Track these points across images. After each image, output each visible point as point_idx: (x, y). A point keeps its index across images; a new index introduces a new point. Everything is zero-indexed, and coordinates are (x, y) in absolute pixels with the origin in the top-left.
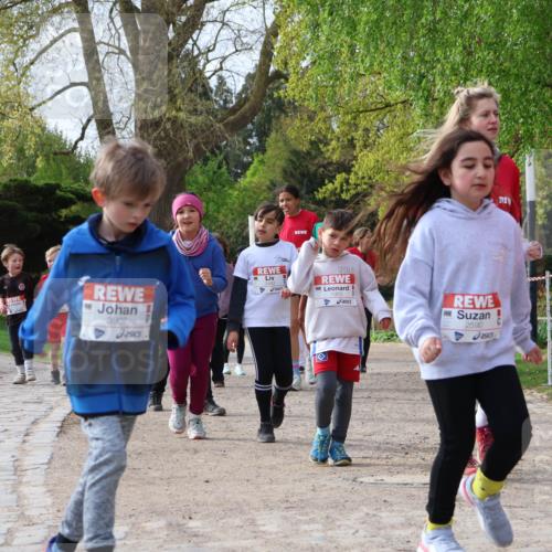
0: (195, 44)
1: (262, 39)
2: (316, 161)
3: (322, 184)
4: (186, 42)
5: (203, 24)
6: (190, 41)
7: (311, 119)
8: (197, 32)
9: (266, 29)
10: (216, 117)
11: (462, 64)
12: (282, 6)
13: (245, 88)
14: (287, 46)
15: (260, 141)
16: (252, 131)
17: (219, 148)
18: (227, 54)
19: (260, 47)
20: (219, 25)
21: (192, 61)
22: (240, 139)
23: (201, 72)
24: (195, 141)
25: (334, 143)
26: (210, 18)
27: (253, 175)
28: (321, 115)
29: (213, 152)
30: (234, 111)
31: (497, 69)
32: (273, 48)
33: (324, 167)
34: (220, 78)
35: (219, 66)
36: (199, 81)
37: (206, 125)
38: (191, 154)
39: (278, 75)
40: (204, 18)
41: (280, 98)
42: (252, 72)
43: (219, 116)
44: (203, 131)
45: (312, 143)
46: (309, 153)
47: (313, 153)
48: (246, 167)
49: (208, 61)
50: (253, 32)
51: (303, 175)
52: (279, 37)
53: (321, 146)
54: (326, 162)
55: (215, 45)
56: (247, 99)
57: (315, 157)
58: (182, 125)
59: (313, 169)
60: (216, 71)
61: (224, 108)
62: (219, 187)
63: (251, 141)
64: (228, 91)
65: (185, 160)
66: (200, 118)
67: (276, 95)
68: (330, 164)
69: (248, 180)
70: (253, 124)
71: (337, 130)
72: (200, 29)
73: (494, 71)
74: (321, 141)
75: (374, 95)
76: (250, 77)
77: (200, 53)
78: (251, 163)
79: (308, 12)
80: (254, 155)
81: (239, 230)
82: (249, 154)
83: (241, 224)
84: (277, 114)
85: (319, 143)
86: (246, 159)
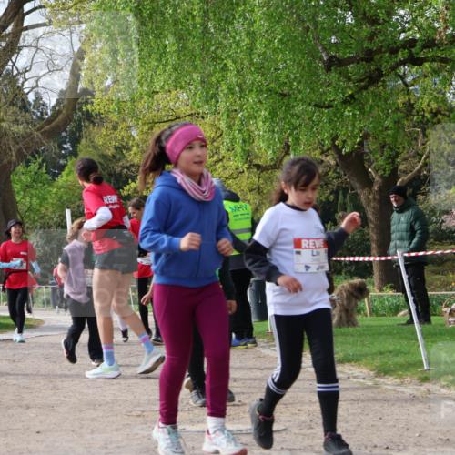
0: (14, 65)
1: (71, 62)
2: (121, 164)
3: (126, 183)
4: (6, 63)
5: (20, 49)
6: (10, 63)
7: (115, 128)
8: (16, 55)
9: (74, 54)
10: (34, 126)
11: (237, 85)
12: (87, 36)
13: (58, 102)
14: (92, 68)
15: (73, 146)
16: (66, 138)
17: (37, 152)
18: (41, 73)
19: (69, 68)
20: (34, 50)
21: (12, 79)
22: (56, 145)
23: (20, 88)
24: (18, 146)
25: (135, 149)
26: (25, 44)
27: (68, 175)
28: (123, 125)
29: (33, 156)
30: (49, 121)
31: (264, 89)
32: (80, 70)
33: (127, 168)
34: (37, 93)
35: (35, 84)
36: (19, 96)
37: (26, 133)
38: (14, 158)
39: (85, 92)
40: (21, 44)
41: (88, 111)
42: (65, 89)
43: (38, 126)
44: (24, 138)
45: (116, 148)
46: (114, 156)
47: (118, 156)
48: (62, 168)
49: (26, 80)
50: (63, 56)
51: (110, 175)
52: (85, 61)
53: (124, 152)
54: (128, 164)
55: (31, 66)
56: (59, 112)
57: (120, 160)
58: (6, 134)
59: (118, 170)
60: (33, 88)
61: (41, 118)
62: (40, 185)
63: (65, 146)
64: (44, 105)
65: (10, 162)
66: (21, 127)
67: (84, 109)
68: (133, 165)
69: (64, 178)
70: (66, 132)
71: (137, 138)
72: (18, 53)
73: (261, 91)
74: (124, 147)
75: (167, 109)
76: (62, 93)
77: (19, 73)
78: (66, 165)
79: (107, 40)
80: (68, 158)
81: (59, 221)
82: (64, 157)
83: (60, 215)
84: (87, 124)
85: (122, 148)
86: (62, 162)
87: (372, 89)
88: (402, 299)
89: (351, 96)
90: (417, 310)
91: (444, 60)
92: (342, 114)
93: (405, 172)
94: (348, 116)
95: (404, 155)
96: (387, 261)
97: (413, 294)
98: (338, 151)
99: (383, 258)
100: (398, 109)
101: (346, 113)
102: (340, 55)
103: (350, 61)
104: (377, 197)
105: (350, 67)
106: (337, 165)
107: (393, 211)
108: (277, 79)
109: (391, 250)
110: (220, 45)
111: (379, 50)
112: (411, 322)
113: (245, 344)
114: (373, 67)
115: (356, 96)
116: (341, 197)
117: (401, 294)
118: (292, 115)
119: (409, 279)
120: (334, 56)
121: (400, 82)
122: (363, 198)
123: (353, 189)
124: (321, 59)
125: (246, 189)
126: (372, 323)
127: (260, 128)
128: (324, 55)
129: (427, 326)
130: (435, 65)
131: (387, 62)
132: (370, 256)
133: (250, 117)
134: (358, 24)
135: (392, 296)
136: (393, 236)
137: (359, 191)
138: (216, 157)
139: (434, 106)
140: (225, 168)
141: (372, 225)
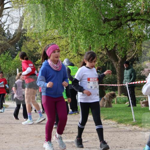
1: (19, 20)
2: (35, 54)
3: (37, 60)
5: (3, 15)
7: (34, 42)
9: (21, 17)
10: (7, 41)
11: (74, 28)
12: (25, 11)
13: (15, 33)
14: (26, 22)
15: (20, 48)
16: (17, 45)
17: (8, 50)
18: (10, 24)
19: (19, 22)
22: (14, 47)
23: (3, 29)
24: (1, 48)
25: (40, 49)
28: (36, 41)
29: (6, 51)
30: (12, 39)
32: (22, 23)
33: (37, 55)
34: (8, 30)
36: (2, 31)
37: (4, 43)
41: (25, 36)
42: (17, 29)
44: (3, 45)
45: (34, 48)
47: (35, 51)
48: (16, 55)
49: (4, 26)
50: (17, 18)
51: (32, 57)
52: (24, 20)
53: (37, 50)
55: (6, 21)
56: (15, 36)
57: (35, 52)
59: (34, 56)
60: (7, 28)
61: (9, 39)
62: (8, 60)
63: (17, 48)
64: (10, 34)
66: (3, 41)
67: (24, 35)
68: (39, 54)
69: (17, 58)
70: (17, 43)
71: (41, 45)
72: (2, 17)
73: (82, 29)
74: (37, 48)
75: (51, 35)
76: (16, 30)
77: (2, 24)
79: (32, 13)
80: (18, 52)
81: (15, 72)
82: (17, 51)
83: (15, 71)
84: (24, 40)
85: (36, 48)
86: (16, 53)
87: (118, 29)
88: (127, 98)
89: (112, 31)
90: (132, 102)
91: (143, 20)
92: (109, 37)
93: (129, 57)
94: (111, 38)
95: (129, 51)
96: (122, 86)
97: (131, 97)
98: (107, 49)
99: (121, 85)
100: (127, 36)
101: (110, 37)
102: (108, 18)
103: (112, 20)
104: (120, 65)
105: (112, 22)
106: (107, 54)
107: (125, 69)
108: (87, 26)
109: (124, 82)
110: (69, 15)
111: (121, 16)
112: (130, 106)
113: (75, 113)
114: (119, 22)
115: (113, 32)
116: (108, 65)
117: (127, 97)
118: (92, 38)
119: (129, 92)
120: (106, 18)
121: (128, 27)
122: (115, 65)
123: (112, 62)
124: (102, 19)
125: (76, 62)
126: (117, 106)
127: (81, 42)
128: (103, 18)
129: (135, 107)
130: (139, 21)
131: (124, 20)
132: (117, 84)
133: (78, 38)
134: (115, 8)
135: (124, 97)
136: (125, 78)
137: (114, 63)
138: (67, 51)
139: (139, 35)
140: (70, 55)
141: (118, 74)
